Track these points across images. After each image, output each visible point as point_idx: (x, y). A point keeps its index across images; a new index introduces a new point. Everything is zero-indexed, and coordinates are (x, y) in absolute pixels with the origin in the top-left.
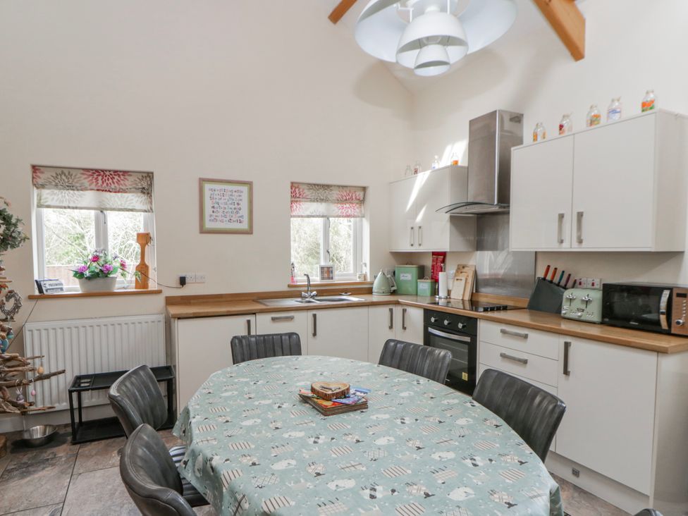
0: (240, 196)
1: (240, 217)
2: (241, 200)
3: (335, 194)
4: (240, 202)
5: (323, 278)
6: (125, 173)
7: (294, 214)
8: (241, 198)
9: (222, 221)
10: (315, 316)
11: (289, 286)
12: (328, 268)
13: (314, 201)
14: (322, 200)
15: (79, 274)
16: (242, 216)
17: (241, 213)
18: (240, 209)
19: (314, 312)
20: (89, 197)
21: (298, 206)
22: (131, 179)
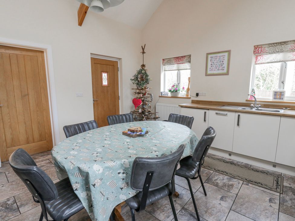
0: (224, 58)
1: (223, 67)
2: (224, 60)
3: (289, 46)
4: (224, 61)
5: (275, 98)
6: (184, 56)
7: (258, 62)
8: (224, 59)
9: (215, 70)
10: (239, 116)
11: (247, 101)
12: (281, 93)
13: (272, 53)
14: (278, 52)
15: (170, 91)
16: (224, 67)
17: (224, 65)
18: (223, 64)
19: (239, 114)
20: (175, 66)
21: (261, 57)
22: (186, 58)
